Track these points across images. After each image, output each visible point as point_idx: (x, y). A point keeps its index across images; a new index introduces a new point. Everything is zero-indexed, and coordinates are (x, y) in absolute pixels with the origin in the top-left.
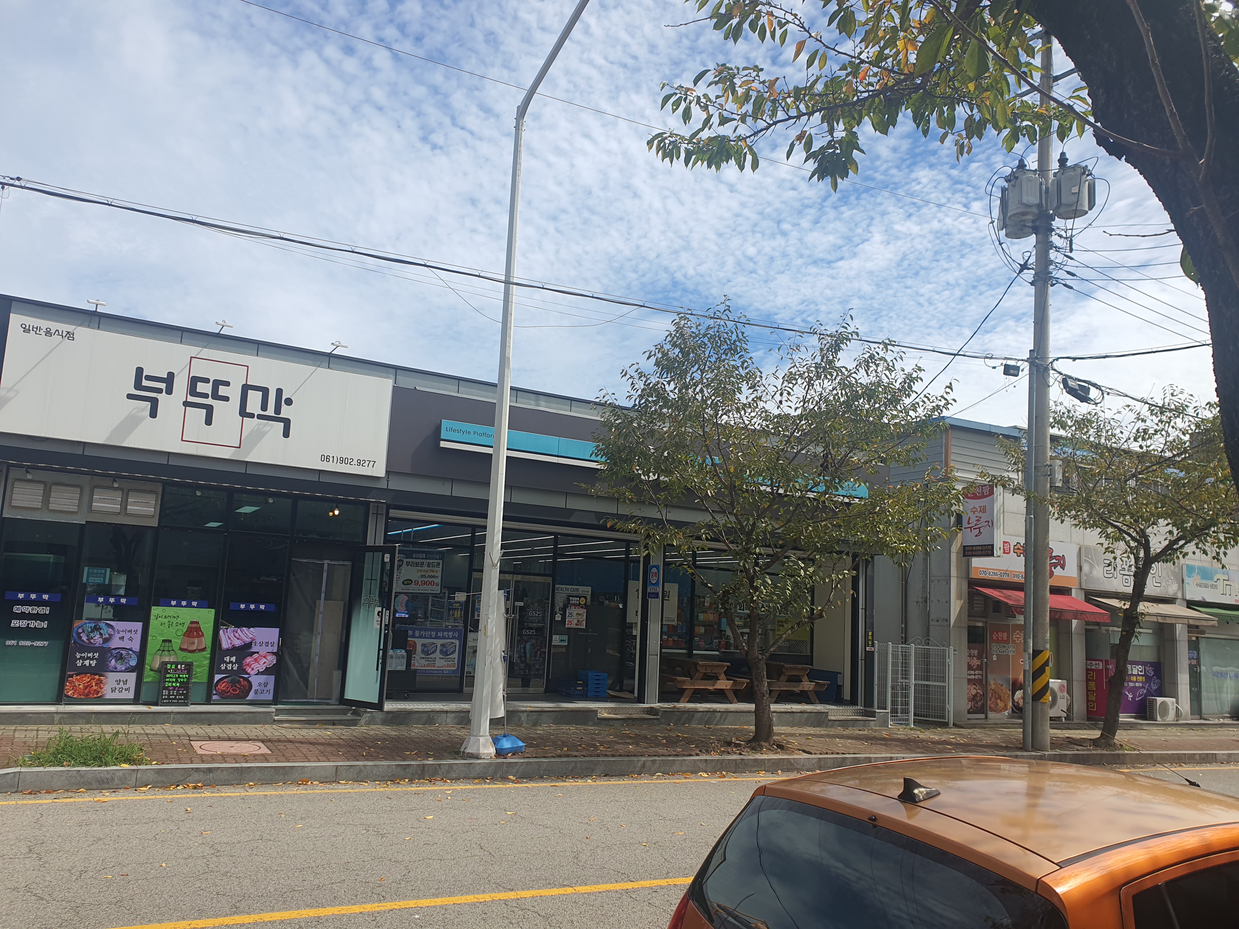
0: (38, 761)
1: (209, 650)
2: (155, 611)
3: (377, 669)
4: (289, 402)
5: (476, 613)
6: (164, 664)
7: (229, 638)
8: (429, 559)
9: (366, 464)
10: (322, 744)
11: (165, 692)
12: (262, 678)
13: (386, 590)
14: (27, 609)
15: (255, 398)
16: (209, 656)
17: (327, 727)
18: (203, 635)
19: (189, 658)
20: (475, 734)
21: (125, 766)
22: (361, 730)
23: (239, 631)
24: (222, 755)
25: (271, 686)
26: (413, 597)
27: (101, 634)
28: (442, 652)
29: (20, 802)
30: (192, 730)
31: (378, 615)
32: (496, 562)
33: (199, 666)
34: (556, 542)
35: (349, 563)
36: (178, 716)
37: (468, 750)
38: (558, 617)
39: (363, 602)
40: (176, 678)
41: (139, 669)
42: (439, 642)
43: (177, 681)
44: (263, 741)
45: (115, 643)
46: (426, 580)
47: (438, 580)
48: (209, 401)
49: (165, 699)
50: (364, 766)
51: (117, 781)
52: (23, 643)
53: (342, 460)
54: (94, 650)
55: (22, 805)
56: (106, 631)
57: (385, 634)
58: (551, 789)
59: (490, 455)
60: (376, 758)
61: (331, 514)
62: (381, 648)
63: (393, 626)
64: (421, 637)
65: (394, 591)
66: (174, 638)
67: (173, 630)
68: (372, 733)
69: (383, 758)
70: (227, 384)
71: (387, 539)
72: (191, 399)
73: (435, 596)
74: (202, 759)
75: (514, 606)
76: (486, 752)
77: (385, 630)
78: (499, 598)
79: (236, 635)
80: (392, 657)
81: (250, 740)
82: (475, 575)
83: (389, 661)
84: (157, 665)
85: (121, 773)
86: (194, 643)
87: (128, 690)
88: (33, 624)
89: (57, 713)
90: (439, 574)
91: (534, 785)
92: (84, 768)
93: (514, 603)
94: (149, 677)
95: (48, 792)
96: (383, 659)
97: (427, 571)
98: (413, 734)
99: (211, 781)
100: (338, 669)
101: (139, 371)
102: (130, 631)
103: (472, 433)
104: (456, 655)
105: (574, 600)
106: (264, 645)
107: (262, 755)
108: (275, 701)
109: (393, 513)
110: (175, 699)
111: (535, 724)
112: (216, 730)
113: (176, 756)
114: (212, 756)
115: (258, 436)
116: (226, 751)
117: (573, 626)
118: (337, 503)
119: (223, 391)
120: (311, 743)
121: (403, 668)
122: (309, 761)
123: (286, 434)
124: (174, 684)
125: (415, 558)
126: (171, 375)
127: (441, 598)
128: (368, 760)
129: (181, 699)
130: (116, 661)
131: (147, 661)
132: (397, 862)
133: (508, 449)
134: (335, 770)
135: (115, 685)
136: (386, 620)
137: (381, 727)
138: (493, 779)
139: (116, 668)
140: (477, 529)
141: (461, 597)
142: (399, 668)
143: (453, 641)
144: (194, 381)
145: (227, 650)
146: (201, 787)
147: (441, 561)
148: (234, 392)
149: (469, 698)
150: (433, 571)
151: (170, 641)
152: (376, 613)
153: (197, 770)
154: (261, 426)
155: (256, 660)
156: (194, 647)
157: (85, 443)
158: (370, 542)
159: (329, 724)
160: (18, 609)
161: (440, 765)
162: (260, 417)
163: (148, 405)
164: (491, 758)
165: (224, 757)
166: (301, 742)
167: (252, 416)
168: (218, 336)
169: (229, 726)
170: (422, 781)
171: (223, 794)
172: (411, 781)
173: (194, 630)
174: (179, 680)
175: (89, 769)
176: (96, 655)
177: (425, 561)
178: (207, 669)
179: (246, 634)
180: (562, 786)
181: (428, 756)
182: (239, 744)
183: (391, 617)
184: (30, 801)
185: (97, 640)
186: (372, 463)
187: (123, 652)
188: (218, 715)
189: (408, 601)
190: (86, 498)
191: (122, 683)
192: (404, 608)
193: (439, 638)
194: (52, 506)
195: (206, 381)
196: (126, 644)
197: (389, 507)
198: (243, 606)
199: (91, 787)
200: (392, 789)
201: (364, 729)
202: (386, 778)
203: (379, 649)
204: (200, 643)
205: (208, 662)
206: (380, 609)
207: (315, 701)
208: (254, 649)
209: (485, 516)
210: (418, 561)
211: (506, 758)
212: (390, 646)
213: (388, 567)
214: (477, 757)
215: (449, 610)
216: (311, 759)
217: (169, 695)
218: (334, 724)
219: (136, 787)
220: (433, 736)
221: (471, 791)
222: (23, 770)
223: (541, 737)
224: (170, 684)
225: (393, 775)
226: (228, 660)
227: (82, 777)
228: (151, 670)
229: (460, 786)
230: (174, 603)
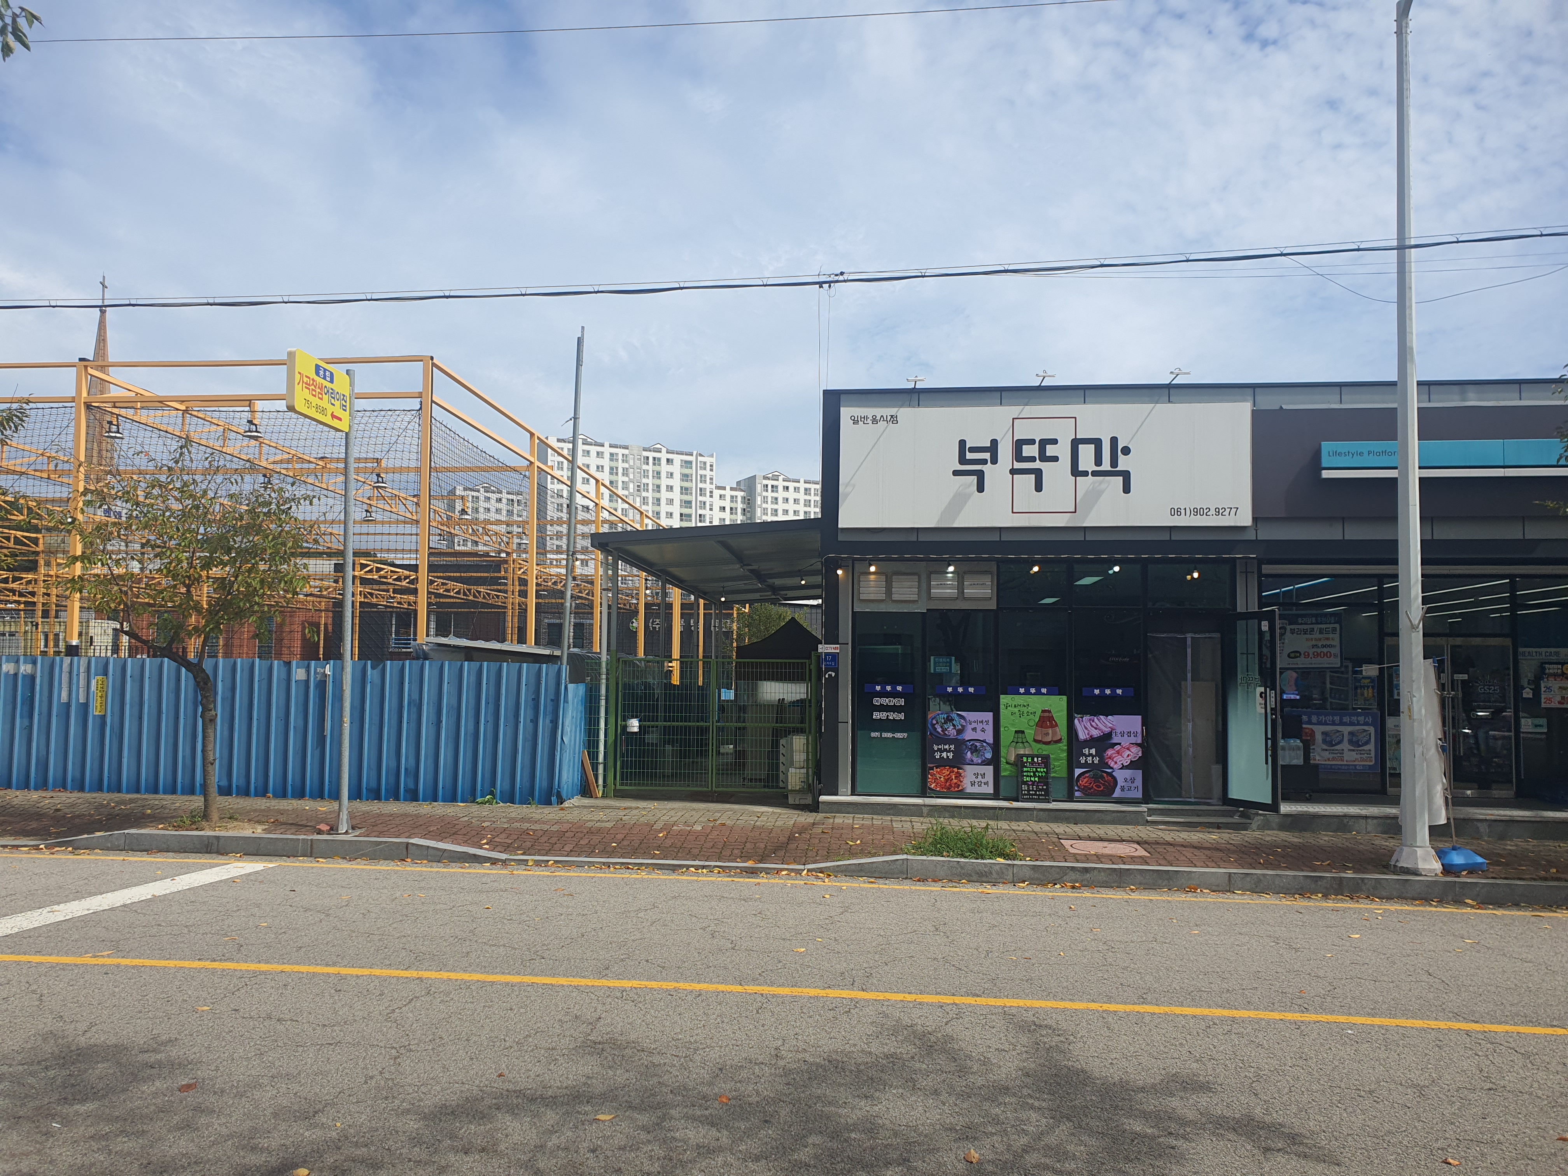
0: (919, 849)
1: (1065, 741)
2: (1004, 699)
3: (1267, 763)
4: (1126, 451)
5: (1396, 692)
6: (1020, 757)
7: (1086, 728)
8: (1321, 623)
9: (1226, 513)
10: (1209, 849)
11: (1025, 787)
12: (1128, 773)
13: (1268, 666)
14: (885, 701)
15: (1087, 453)
16: (1066, 748)
17: (1211, 830)
18: (1057, 725)
19: (1045, 750)
20: (1409, 843)
21: (1001, 860)
22: (1252, 835)
23: (1096, 720)
24: (1096, 855)
25: (1139, 782)
26: (1305, 673)
27: (954, 725)
28: (1351, 742)
29: (913, 888)
30: (1060, 828)
31: (1261, 696)
32: (1417, 622)
33: (1055, 759)
34: (1513, 587)
35: (1217, 635)
36: (1042, 813)
37: (1402, 864)
38: (1527, 693)
39: (1239, 681)
40: (1034, 773)
41: (995, 761)
42: (1346, 730)
43: (1035, 776)
44: (1138, 843)
45: (968, 735)
46: (1319, 650)
47: (1337, 650)
48: (1037, 465)
49: (1025, 795)
50: (1264, 875)
51: (995, 875)
52: (885, 735)
53: (1197, 512)
54: (949, 741)
55: (916, 890)
56: (957, 721)
57: (1272, 720)
58: (1533, 919)
59: (1395, 480)
60: (1278, 867)
61: (1189, 577)
62: (1269, 736)
63: (1282, 710)
64: (1320, 723)
65: (1278, 667)
66: (1027, 728)
67: (1024, 720)
68: (1268, 839)
69: (1286, 867)
70: (1054, 442)
71: (1263, 602)
72: (1018, 465)
73: (1333, 670)
74: (1076, 858)
75: (1453, 681)
76: (1427, 867)
77: (1272, 714)
78: (1426, 670)
79: (1093, 724)
80: (1283, 748)
81: (1124, 841)
82: (1388, 641)
83: (1280, 752)
84: (1012, 759)
85: (997, 867)
86: (1047, 734)
87: (986, 783)
88: (892, 716)
89: (924, 805)
90: (1337, 642)
91: (1505, 912)
92: (963, 860)
93: (1452, 676)
94: (1006, 771)
95: (934, 881)
96: (1273, 752)
97: (1320, 639)
98: (1322, 842)
99: (1088, 882)
100: (1217, 763)
101: (962, 443)
102: (982, 722)
103: (1366, 454)
104: (1371, 746)
105: (1551, 669)
106: (1126, 736)
107: (1141, 857)
108: (1146, 799)
109: (1267, 569)
110: (1035, 794)
111: (1502, 837)
112: (1084, 829)
113: (1047, 853)
114: (1085, 855)
115: (1095, 495)
116: (1101, 851)
117: (1555, 705)
118: (1195, 564)
119: (1050, 450)
120: (1195, 848)
121: (1299, 761)
122: (1195, 866)
123: (1127, 489)
124: (1032, 779)
125: (1302, 624)
126: (994, 442)
127: (1342, 673)
128: (1267, 868)
129: (1042, 795)
130: (972, 753)
131: (1002, 754)
132: (1318, 977)
133: (1420, 468)
134: (1227, 876)
135: (973, 778)
136: (1271, 703)
137: (1278, 832)
138: (1441, 902)
139: (972, 761)
140: (1385, 580)
141: (1370, 670)
142: (1295, 762)
143: (1366, 728)
144: (1019, 444)
145: (1085, 741)
146: (1079, 888)
147: (1337, 626)
148: (1062, 450)
149: (1395, 801)
150: (1328, 639)
151: (1023, 732)
152: (1258, 695)
153: (1073, 869)
154: (1097, 484)
155: (1118, 752)
156: (1049, 739)
157: (918, 529)
158: (1241, 608)
159: (1213, 828)
160: (877, 701)
161: (1363, 879)
162: (1095, 474)
163: (974, 479)
164: (1436, 875)
165: (1099, 858)
166: (1182, 845)
167: (1085, 474)
168: (1039, 388)
169: (1100, 826)
170: (1340, 897)
171: (1104, 896)
172: (1326, 896)
173: (1046, 720)
174: (1037, 774)
175: (967, 860)
176: (952, 747)
177: (1316, 627)
178: (1065, 762)
179: (1104, 723)
180: (1550, 917)
181: (1345, 868)
182: (1113, 845)
183: (1278, 699)
184: (920, 887)
185: (951, 732)
186: (1234, 510)
187: (978, 744)
188: (1084, 814)
189: (1297, 678)
190: (924, 586)
191: (980, 777)
192: (1295, 688)
193: (1345, 724)
194: (895, 597)
195: (1032, 442)
196: (979, 736)
197: (1260, 562)
198: (1097, 692)
199: (972, 879)
200: (1301, 903)
201: (1257, 834)
202: (1293, 891)
203: (1267, 739)
204: (1054, 733)
205: (1065, 754)
206: (1262, 689)
207: (1193, 800)
208: (1115, 740)
209: (1395, 562)
210: (1305, 627)
211: (1459, 877)
212: (1280, 735)
213: (1267, 637)
214: (1416, 873)
215: (1356, 688)
216: (1198, 864)
217: (1029, 791)
218: (1219, 828)
219: (1014, 883)
220: (1350, 845)
221: (1409, 913)
222: (909, 857)
223: (1511, 853)
224: (1028, 779)
225: (1302, 888)
226: (1087, 752)
227: (962, 868)
228: (1007, 763)
229: (1394, 907)
230: (1022, 690)
